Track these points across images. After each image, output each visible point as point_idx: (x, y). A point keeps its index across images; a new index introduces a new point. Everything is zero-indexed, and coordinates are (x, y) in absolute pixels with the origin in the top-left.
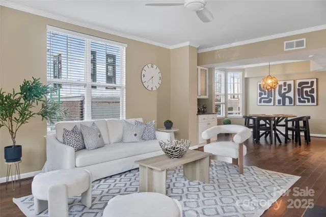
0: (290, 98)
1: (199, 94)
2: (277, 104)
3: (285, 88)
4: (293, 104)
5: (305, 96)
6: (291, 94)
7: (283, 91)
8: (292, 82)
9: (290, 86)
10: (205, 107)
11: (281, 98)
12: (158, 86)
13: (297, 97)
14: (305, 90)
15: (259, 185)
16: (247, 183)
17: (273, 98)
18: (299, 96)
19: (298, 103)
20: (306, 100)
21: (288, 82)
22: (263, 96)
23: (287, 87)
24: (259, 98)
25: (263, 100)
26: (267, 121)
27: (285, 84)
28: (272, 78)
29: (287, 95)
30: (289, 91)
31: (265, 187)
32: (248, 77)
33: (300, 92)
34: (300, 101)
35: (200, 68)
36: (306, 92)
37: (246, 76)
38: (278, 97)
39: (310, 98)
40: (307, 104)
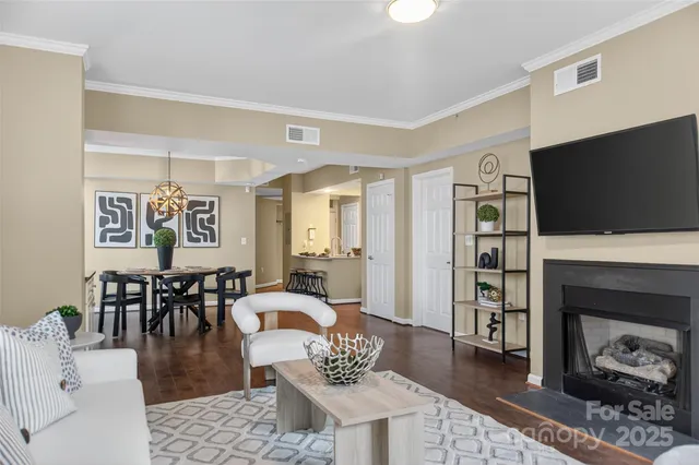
2: (143, 243)
7: (157, 217)
11: (151, 232)
13: (185, 230)
14: (199, 216)
17: (133, 231)
18: (188, 228)
19: (186, 243)
20: (201, 237)
29: (165, 225)
30: (170, 217)
33: (191, 221)
34: (191, 239)
36: (201, 220)
38: (146, 230)
39: (208, 232)
40: (202, 244)
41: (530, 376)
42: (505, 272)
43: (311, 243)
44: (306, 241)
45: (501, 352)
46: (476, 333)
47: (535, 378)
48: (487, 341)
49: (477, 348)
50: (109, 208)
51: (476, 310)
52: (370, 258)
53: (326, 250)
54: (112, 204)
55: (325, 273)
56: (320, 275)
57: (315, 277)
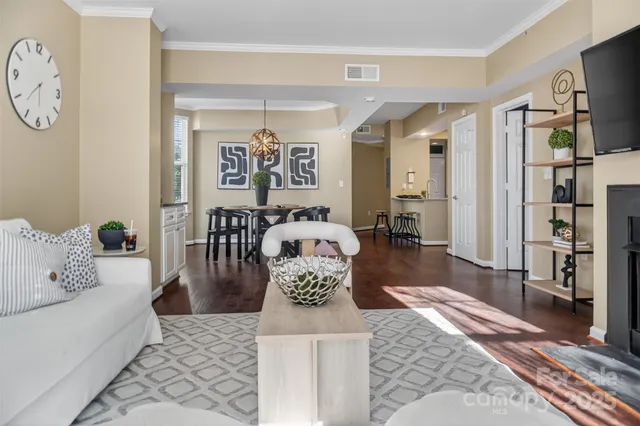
0: (277, 176)
4: (282, 188)
6: (278, 169)
7: (266, 163)
8: (280, 148)
9: (277, 153)
13: (290, 174)
14: (301, 161)
17: (247, 175)
18: (292, 172)
19: (291, 186)
22: (230, 171)
24: (221, 174)
25: (228, 178)
29: (272, 169)
30: (277, 163)
33: (294, 166)
34: (294, 182)
36: (303, 164)
40: (304, 186)
41: (592, 328)
42: (576, 205)
43: (411, 186)
44: (405, 186)
45: (571, 300)
46: (554, 278)
47: (598, 332)
48: (561, 287)
49: (555, 297)
50: (228, 156)
51: (554, 252)
52: (455, 198)
53: (423, 193)
54: (231, 153)
55: (419, 215)
56: (414, 216)
57: (407, 219)
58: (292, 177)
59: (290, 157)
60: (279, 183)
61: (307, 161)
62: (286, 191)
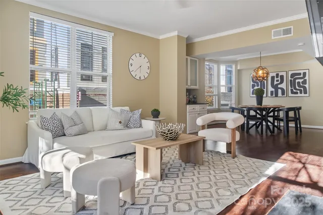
0: (282, 90)
1: (189, 84)
2: (269, 95)
3: (277, 79)
4: (285, 96)
5: (297, 88)
6: (283, 86)
7: (275, 83)
8: (284, 74)
9: (282, 77)
10: (196, 98)
11: (273, 90)
12: (146, 76)
13: (290, 88)
14: (297, 81)
15: (241, 172)
16: (229, 170)
17: (265, 90)
18: (291, 87)
19: (290, 94)
20: (299, 91)
21: (280, 74)
22: (256, 87)
23: (279, 79)
24: (252, 90)
26: (258, 111)
27: (277, 75)
28: (263, 69)
29: (279, 86)
30: (282, 82)
31: (246, 174)
32: (241, 68)
33: (293, 83)
34: (292, 92)
35: (189, 58)
36: (299, 83)
37: (239, 68)
38: (270, 89)
39: (302, 89)
40: (299, 95)
58: (292, 90)
59: (290, 79)
60: (283, 93)
61: (301, 81)
62: (288, 98)
